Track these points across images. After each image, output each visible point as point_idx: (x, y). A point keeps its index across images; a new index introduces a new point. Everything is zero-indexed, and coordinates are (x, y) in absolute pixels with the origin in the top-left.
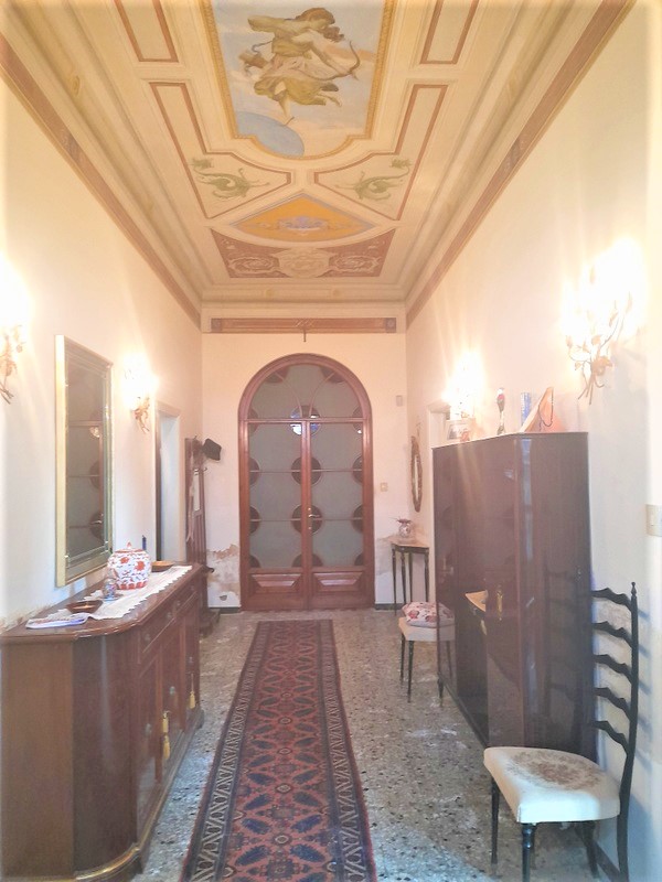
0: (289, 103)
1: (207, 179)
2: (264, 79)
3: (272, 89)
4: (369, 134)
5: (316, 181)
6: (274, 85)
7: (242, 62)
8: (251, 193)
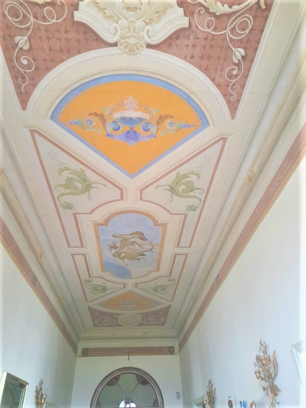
0: (126, 260)
1: (89, 287)
2: (116, 252)
3: (120, 255)
4: (158, 269)
5: (136, 286)
6: (121, 254)
7: (109, 247)
8: (108, 292)
